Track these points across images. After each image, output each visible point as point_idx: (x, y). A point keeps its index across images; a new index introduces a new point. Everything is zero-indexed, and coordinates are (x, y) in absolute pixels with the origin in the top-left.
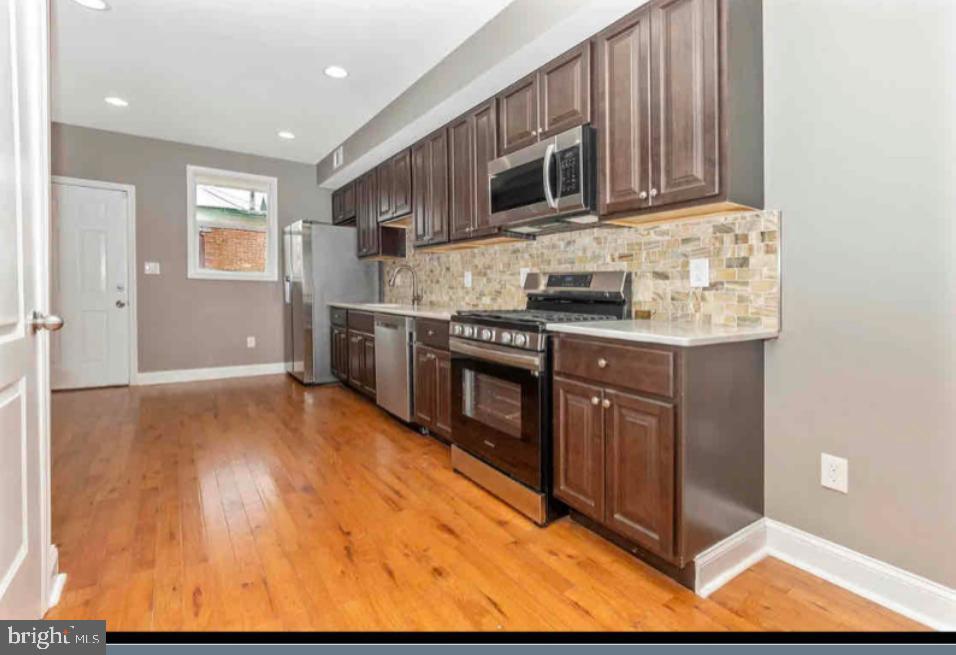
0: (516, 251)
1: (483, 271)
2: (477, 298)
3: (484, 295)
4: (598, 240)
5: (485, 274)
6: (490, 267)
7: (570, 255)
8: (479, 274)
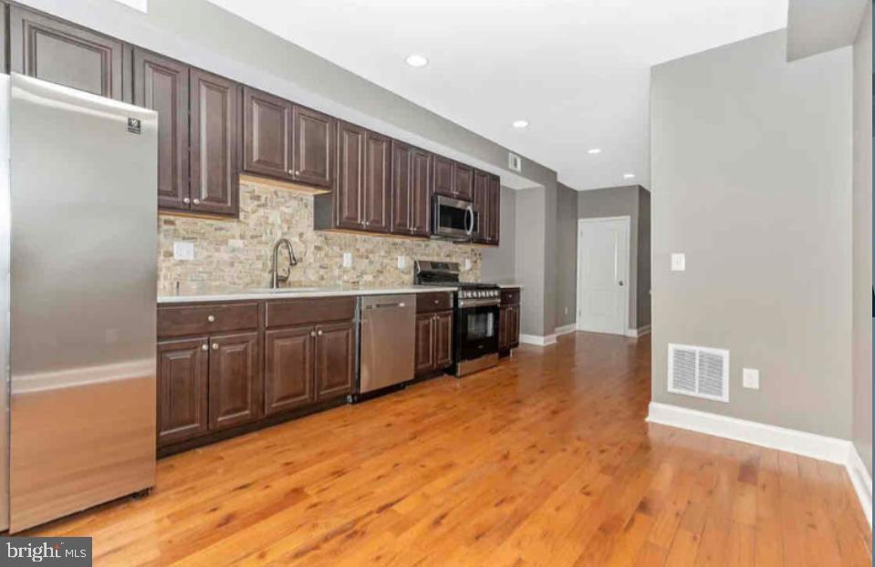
0: (394, 244)
1: (365, 254)
2: (358, 277)
3: (366, 273)
4: (439, 246)
5: (367, 257)
6: (372, 252)
7: (427, 252)
8: (361, 257)
